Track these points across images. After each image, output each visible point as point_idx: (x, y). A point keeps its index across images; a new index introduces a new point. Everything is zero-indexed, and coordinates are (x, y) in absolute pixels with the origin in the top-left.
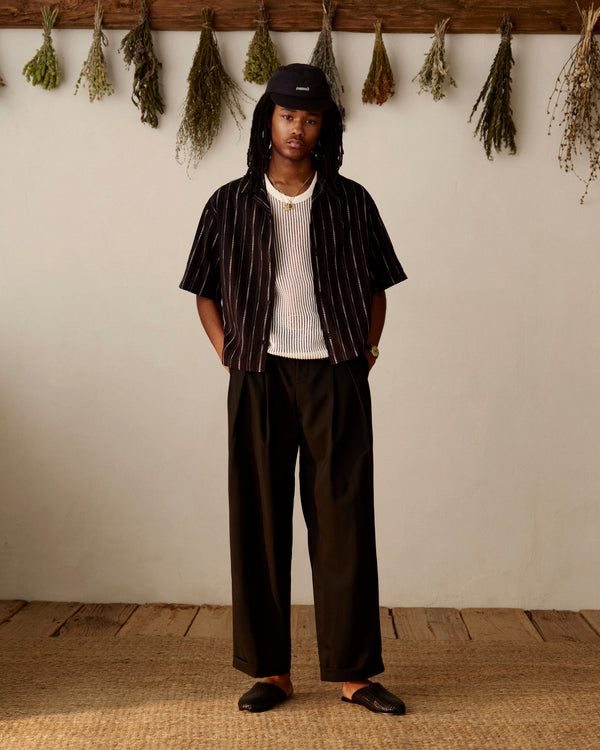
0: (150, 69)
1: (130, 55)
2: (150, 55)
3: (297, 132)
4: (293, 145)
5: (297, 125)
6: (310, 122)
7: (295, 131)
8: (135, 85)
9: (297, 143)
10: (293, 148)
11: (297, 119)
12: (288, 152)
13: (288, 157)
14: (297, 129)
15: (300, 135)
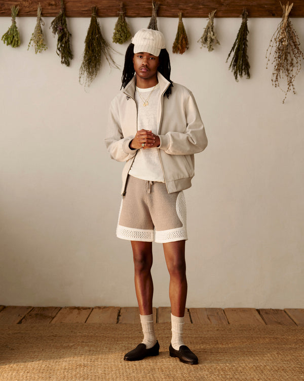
0: (66, 37)
1: (55, 30)
2: (65, 30)
3: (145, 64)
4: (143, 70)
5: (145, 60)
6: (152, 59)
7: (144, 63)
8: (58, 44)
9: (145, 69)
10: (143, 72)
11: (145, 57)
12: (141, 74)
13: (141, 77)
14: (145, 62)
15: (147, 65)
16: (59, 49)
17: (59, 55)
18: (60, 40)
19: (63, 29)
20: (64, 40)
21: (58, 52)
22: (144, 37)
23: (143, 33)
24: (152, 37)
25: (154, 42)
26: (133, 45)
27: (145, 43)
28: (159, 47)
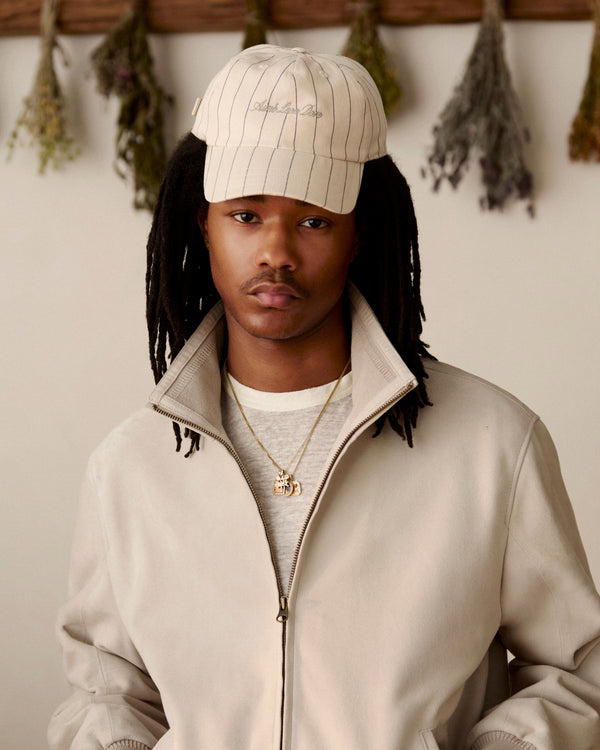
0: (147, 104)
2: (143, 79)
3: (275, 260)
4: (265, 299)
5: (273, 236)
6: (315, 225)
7: (267, 257)
8: (119, 137)
9: (278, 292)
10: (269, 309)
11: (273, 220)
12: (256, 321)
13: (256, 334)
14: (274, 253)
15: (285, 268)
16: (123, 155)
17: (123, 177)
18: (127, 120)
19: (134, 78)
20: (140, 122)
21: (123, 166)
22: (261, 97)
23: (252, 77)
24: (307, 100)
25: (324, 123)
26: (202, 147)
27: (270, 140)
28: (352, 154)
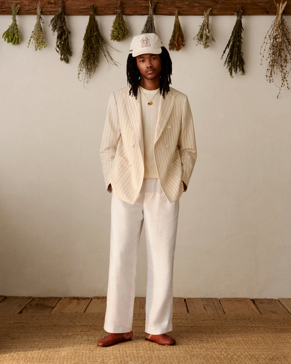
0: (65, 34)
1: (55, 28)
3: (149, 66)
4: (149, 72)
5: (148, 63)
6: (154, 59)
8: (57, 42)
9: (151, 70)
10: (150, 74)
11: (147, 60)
15: (151, 66)
16: (58, 46)
17: (58, 52)
18: (59, 37)
19: (62, 27)
20: (63, 38)
21: (58, 49)
